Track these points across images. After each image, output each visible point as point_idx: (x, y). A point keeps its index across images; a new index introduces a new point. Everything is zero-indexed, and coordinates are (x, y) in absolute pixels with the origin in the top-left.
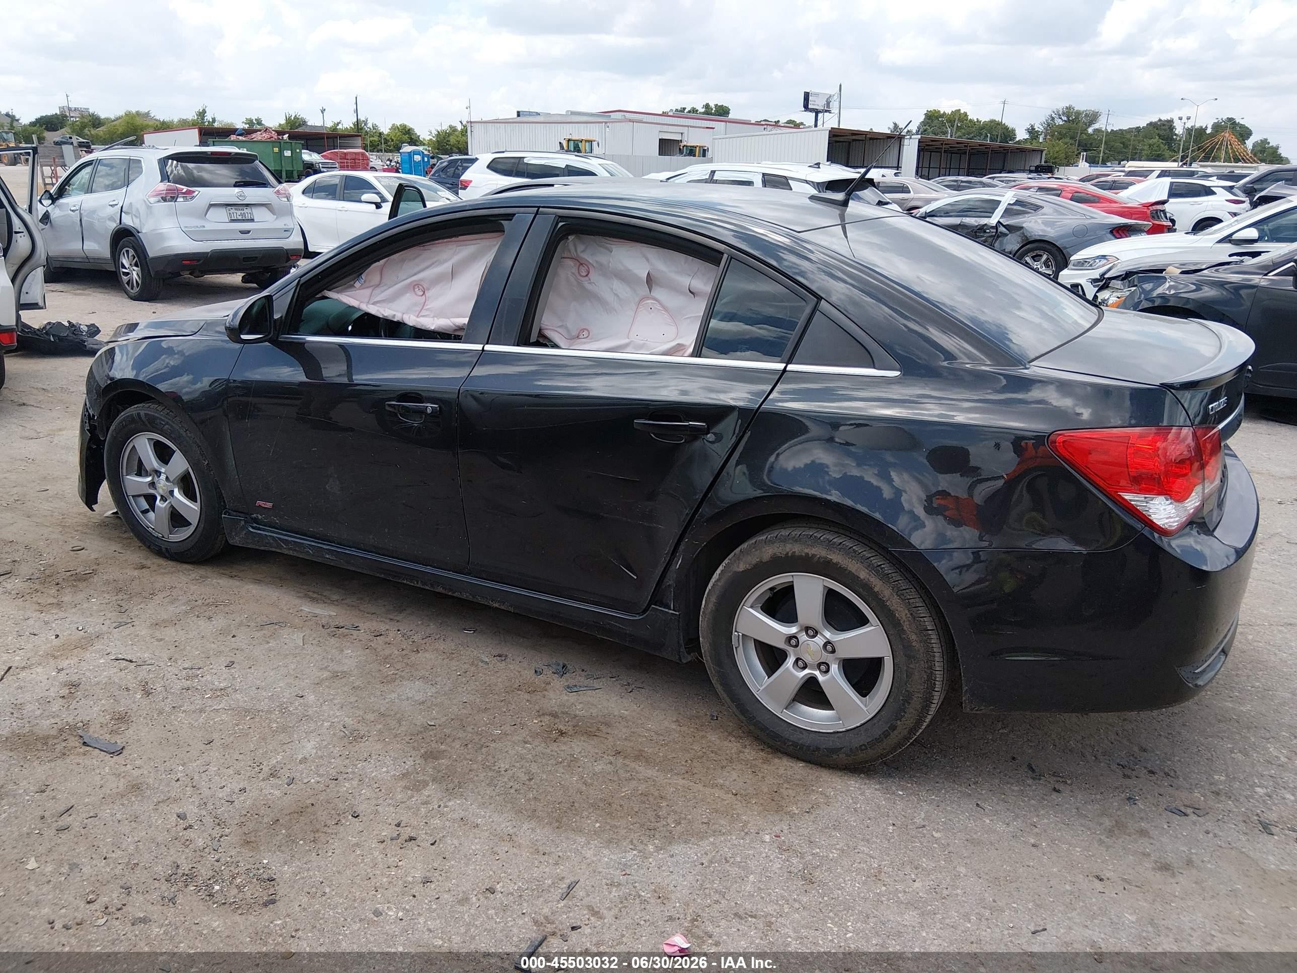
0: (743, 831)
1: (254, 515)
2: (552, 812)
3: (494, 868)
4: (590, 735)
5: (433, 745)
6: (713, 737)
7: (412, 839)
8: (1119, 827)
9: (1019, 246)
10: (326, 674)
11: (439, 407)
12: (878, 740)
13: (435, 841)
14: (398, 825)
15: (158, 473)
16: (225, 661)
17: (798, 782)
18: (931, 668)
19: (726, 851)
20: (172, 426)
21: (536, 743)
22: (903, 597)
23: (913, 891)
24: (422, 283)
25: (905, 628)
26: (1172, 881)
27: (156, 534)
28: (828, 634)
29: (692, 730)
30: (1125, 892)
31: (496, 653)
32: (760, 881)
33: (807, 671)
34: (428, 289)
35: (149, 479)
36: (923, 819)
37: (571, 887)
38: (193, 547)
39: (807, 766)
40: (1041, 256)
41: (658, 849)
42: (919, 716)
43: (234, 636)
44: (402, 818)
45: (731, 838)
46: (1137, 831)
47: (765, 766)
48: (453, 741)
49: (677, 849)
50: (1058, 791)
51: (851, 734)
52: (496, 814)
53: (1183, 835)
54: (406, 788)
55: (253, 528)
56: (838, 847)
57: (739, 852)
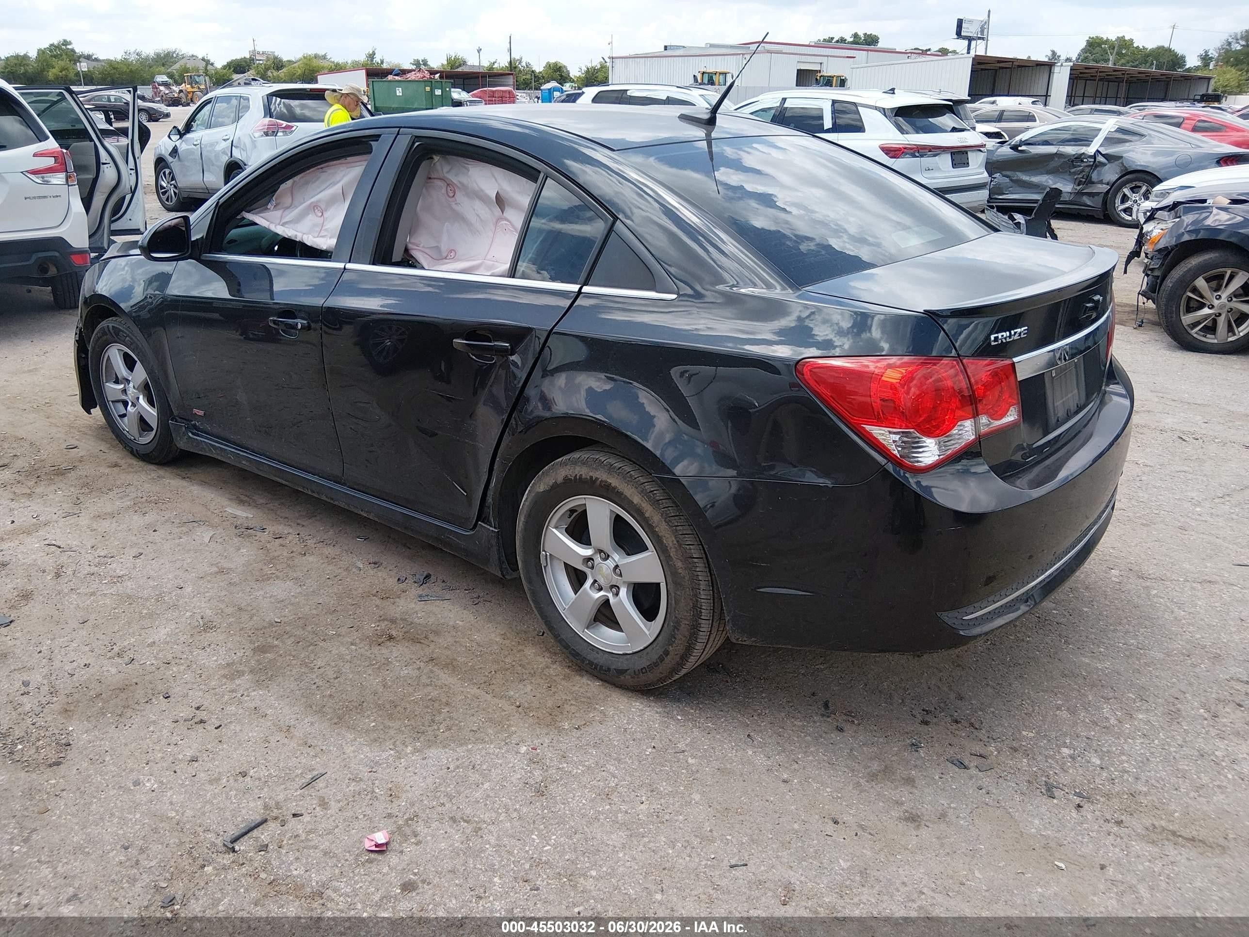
0: (505, 741)
1: (193, 422)
2: (339, 709)
3: (258, 755)
4: (416, 641)
5: (269, 640)
6: (530, 651)
7: (202, 721)
8: (887, 772)
9: (1117, 176)
10: (214, 569)
11: (308, 323)
12: (656, 664)
13: (221, 726)
14: (198, 708)
15: (128, 381)
16: (135, 551)
17: (585, 700)
18: (696, 595)
19: (477, 759)
20: (132, 339)
21: (361, 645)
22: (670, 524)
23: (635, 812)
24: (319, 204)
25: (671, 554)
26: (915, 833)
27: (129, 437)
28: (616, 557)
29: (513, 643)
30: (855, 838)
31: (371, 561)
32: (493, 789)
33: (602, 593)
34: (326, 211)
35: (122, 386)
36: (687, 745)
37: (314, 779)
38: (153, 450)
39: (603, 685)
40: (1140, 187)
41: (416, 750)
42: (688, 642)
43: (155, 531)
44: (205, 703)
45: (489, 747)
46: (903, 779)
47: (563, 682)
48: (289, 637)
49: (433, 752)
50: (841, 730)
51: (636, 657)
52: (287, 708)
53: (952, 788)
54: (224, 676)
55: (193, 434)
56: (587, 763)
57: (490, 760)
